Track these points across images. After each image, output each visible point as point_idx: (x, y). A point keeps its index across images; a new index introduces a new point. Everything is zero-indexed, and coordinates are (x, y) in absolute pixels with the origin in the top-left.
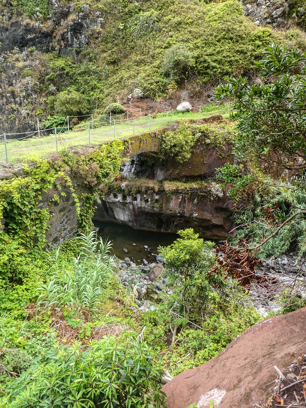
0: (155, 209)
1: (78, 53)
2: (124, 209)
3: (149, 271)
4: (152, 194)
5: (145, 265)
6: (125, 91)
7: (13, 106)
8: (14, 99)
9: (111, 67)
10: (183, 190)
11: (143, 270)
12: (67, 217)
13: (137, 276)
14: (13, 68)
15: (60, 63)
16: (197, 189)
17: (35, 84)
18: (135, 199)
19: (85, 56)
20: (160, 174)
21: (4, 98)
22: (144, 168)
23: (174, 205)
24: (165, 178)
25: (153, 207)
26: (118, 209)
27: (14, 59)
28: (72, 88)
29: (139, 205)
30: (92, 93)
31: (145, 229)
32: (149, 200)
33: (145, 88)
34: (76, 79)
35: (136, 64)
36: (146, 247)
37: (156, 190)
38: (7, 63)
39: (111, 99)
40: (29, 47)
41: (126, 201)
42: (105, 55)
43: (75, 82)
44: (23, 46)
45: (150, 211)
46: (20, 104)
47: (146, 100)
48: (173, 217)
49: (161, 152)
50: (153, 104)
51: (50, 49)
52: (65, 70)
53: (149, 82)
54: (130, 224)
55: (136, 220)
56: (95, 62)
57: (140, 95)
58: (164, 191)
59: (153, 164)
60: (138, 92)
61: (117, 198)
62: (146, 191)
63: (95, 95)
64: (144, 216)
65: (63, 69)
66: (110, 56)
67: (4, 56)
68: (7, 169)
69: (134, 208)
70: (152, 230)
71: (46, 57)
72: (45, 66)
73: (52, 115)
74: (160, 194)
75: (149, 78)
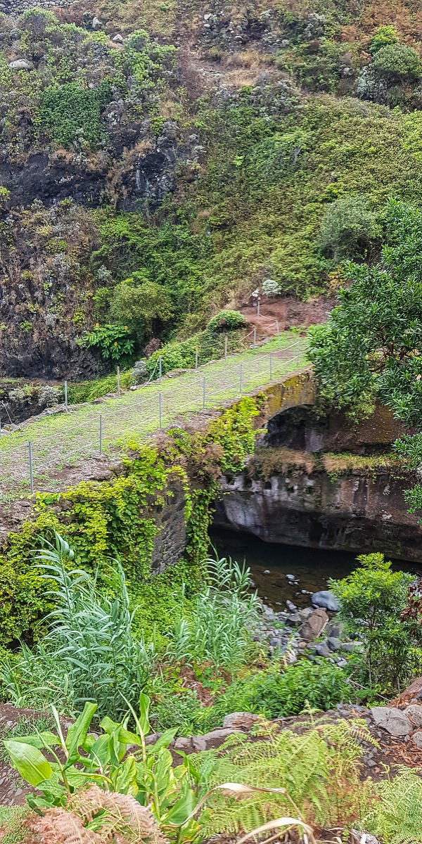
0: (306, 504)
1: (153, 207)
2: (245, 503)
3: (300, 624)
4: (301, 478)
5: (290, 611)
6: (246, 283)
7: (30, 305)
8: (32, 293)
9: (218, 235)
10: (361, 470)
11: (288, 621)
12: (171, 529)
13: (277, 632)
14: (31, 236)
15: (120, 226)
16: (388, 469)
17: (73, 267)
18: (269, 486)
19: (166, 213)
20: (315, 440)
21: (13, 292)
22: (284, 429)
23: (343, 499)
24: (326, 447)
25: (304, 501)
26: (233, 503)
27: (32, 220)
28: (141, 273)
29: (276, 498)
30: (180, 282)
31: (286, 541)
32: (296, 487)
33: (284, 279)
34: (150, 256)
35: (267, 230)
36: (291, 577)
37: (309, 470)
38: (19, 227)
39: (219, 296)
40: (62, 198)
41: (250, 490)
42: (206, 213)
43: (147, 262)
44: (50, 196)
45: (298, 509)
46: (43, 303)
47: (286, 300)
48: (343, 519)
49: (318, 404)
50: (299, 307)
51: (101, 200)
52: (128, 240)
53: (292, 267)
54: (258, 532)
55: (269, 525)
56: (185, 224)
57: (275, 291)
58: (324, 471)
59: (302, 422)
60: (272, 286)
61: (233, 484)
62: (290, 472)
63: (187, 287)
64: (285, 517)
65: (125, 238)
66: (215, 214)
67: (14, 216)
68: (101, 463)
69: (265, 503)
70: (300, 544)
71: (94, 215)
72: (92, 232)
73: (102, 323)
74: (317, 477)
75: (292, 259)
